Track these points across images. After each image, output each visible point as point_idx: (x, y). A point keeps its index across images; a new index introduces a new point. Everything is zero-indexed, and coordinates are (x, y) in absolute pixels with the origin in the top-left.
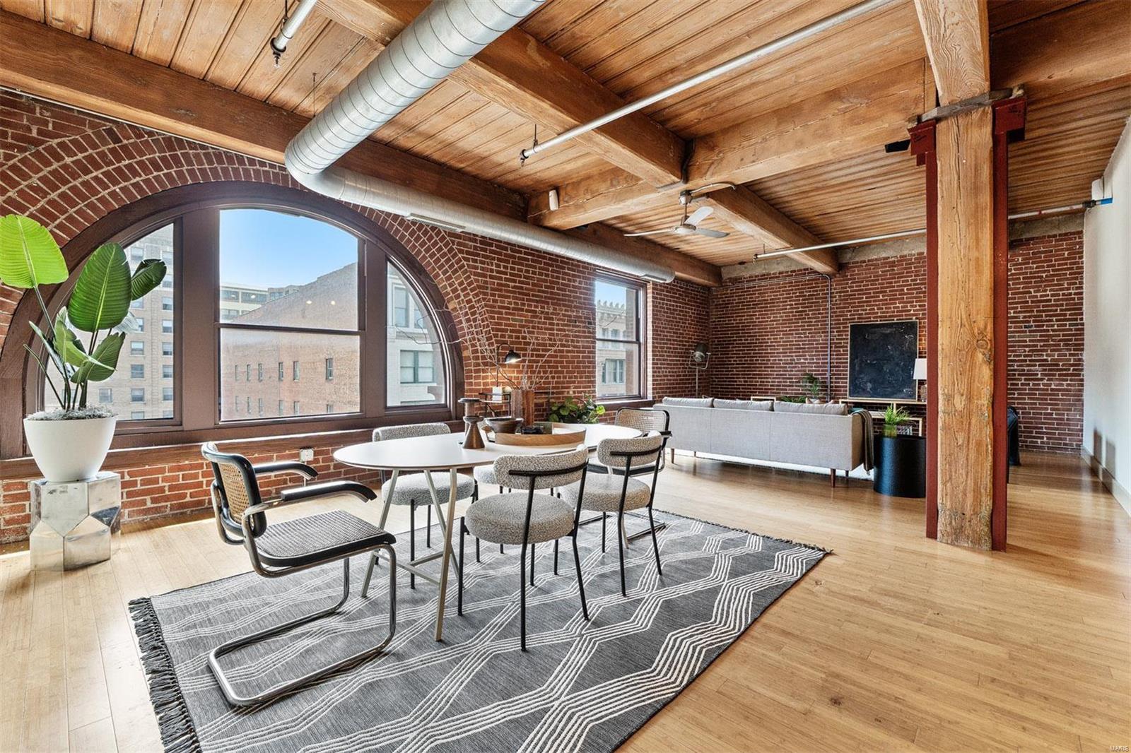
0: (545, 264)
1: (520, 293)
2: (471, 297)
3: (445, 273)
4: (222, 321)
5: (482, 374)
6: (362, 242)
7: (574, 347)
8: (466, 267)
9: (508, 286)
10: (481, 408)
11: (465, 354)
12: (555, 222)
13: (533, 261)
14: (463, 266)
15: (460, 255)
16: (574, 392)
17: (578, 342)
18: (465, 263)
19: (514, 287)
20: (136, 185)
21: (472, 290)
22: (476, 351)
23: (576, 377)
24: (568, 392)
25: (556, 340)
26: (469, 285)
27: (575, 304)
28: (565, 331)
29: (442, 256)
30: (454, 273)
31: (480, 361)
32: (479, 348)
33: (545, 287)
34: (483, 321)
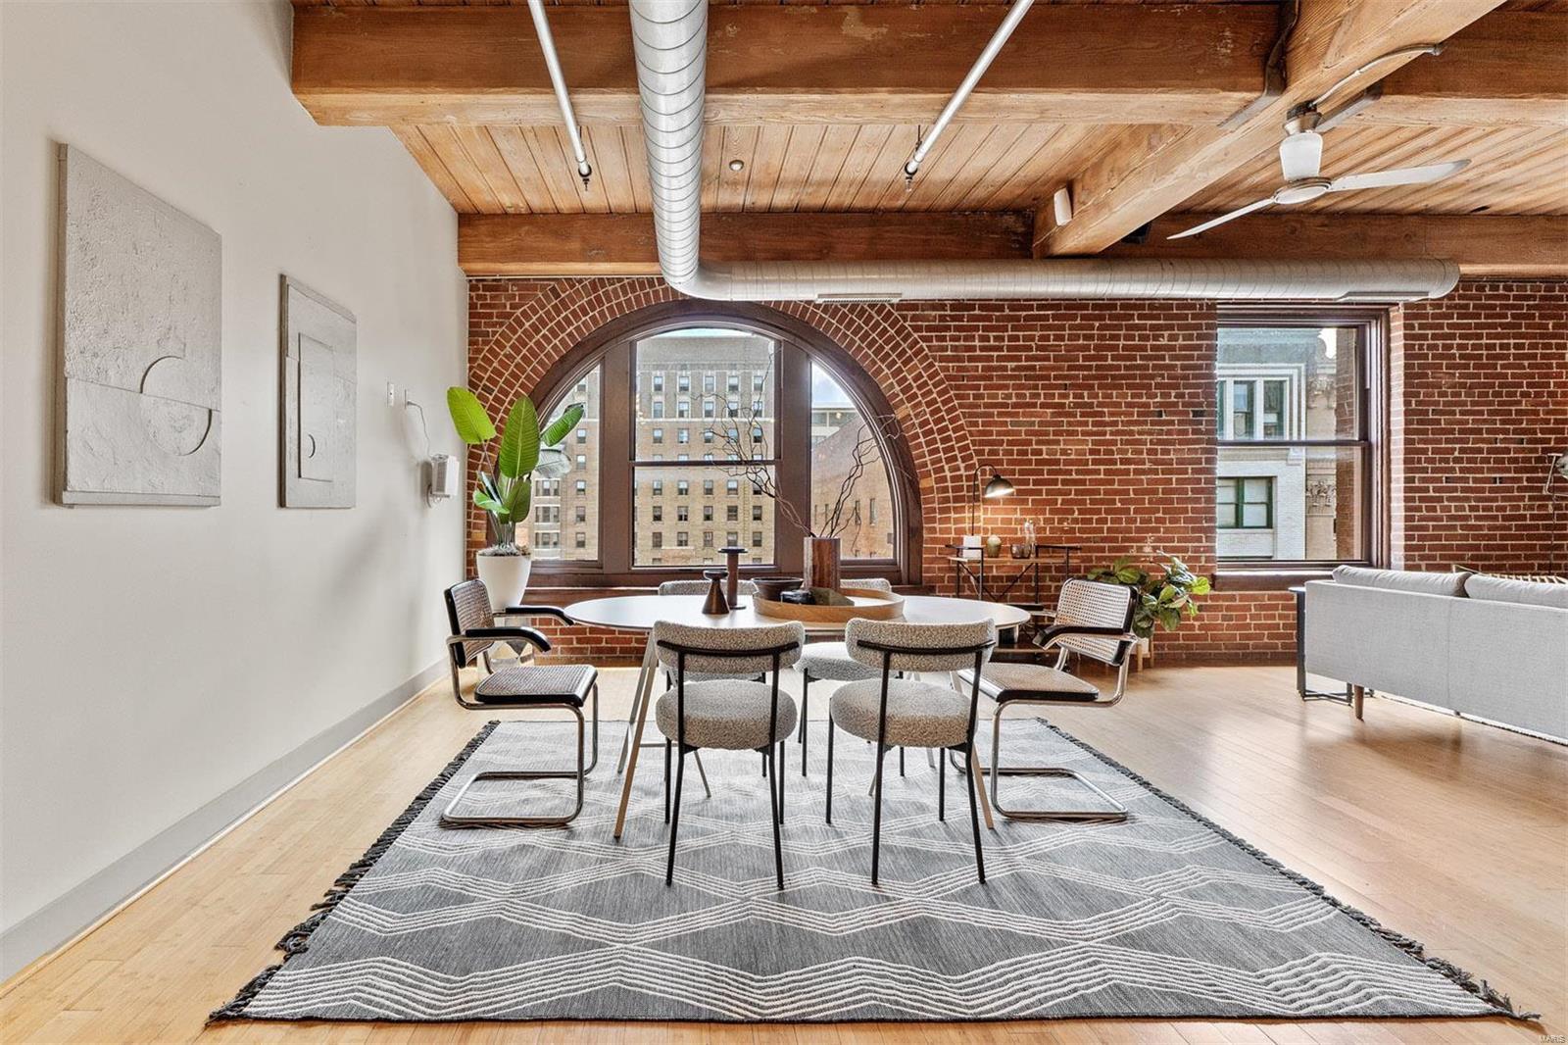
0: (1083, 318)
1: (1027, 378)
2: (935, 395)
3: (889, 367)
4: (638, 459)
5: (953, 515)
6: (778, 343)
7: (1156, 462)
8: (927, 351)
9: (1005, 369)
10: (951, 569)
11: (924, 484)
12: (1069, 244)
13: (1055, 318)
14: (922, 350)
15: (916, 335)
16: (1155, 549)
17: (1166, 452)
18: (924, 345)
19: (1017, 368)
20: (570, 335)
21: (935, 385)
22: (944, 479)
23: (1158, 520)
24: (1140, 549)
25: (1112, 452)
26: (931, 377)
27: (1159, 380)
28: (1131, 433)
29: (887, 342)
30: (905, 363)
31: (950, 494)
32: (948, 474)
33: (1085, 358)
34: (955, 430)
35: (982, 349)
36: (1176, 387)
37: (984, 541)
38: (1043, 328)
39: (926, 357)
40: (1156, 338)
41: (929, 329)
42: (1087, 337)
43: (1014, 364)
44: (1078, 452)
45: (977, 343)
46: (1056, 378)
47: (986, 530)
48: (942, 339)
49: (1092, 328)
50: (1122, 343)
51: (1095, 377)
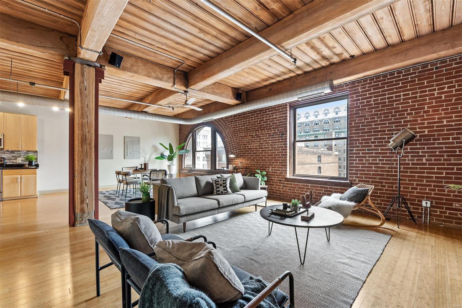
0: (257, 114)
1: (246, 130)
2: (231, 136)
9: (242, 128)
14: (229, 127)
15: (228, 124)
17: (275, 145)
19: (244, 128)
23: (273, 163)
24: (268, 170)
25: (262, 146)
27: (273, 127)
28: (267, 141)
29: (224, 126)
30: (226, 130)
33: (257, 124)
34: (234, 143)
36: (277, 128)
38: (249, 118)
40: (272, 116)
42: (257, 119)
44: (256, 146)
45: (237, 124)
46: (252, 129)
48: (232, 124)
49: (258, 116)
50: (265, 119)
51: (259, 128)
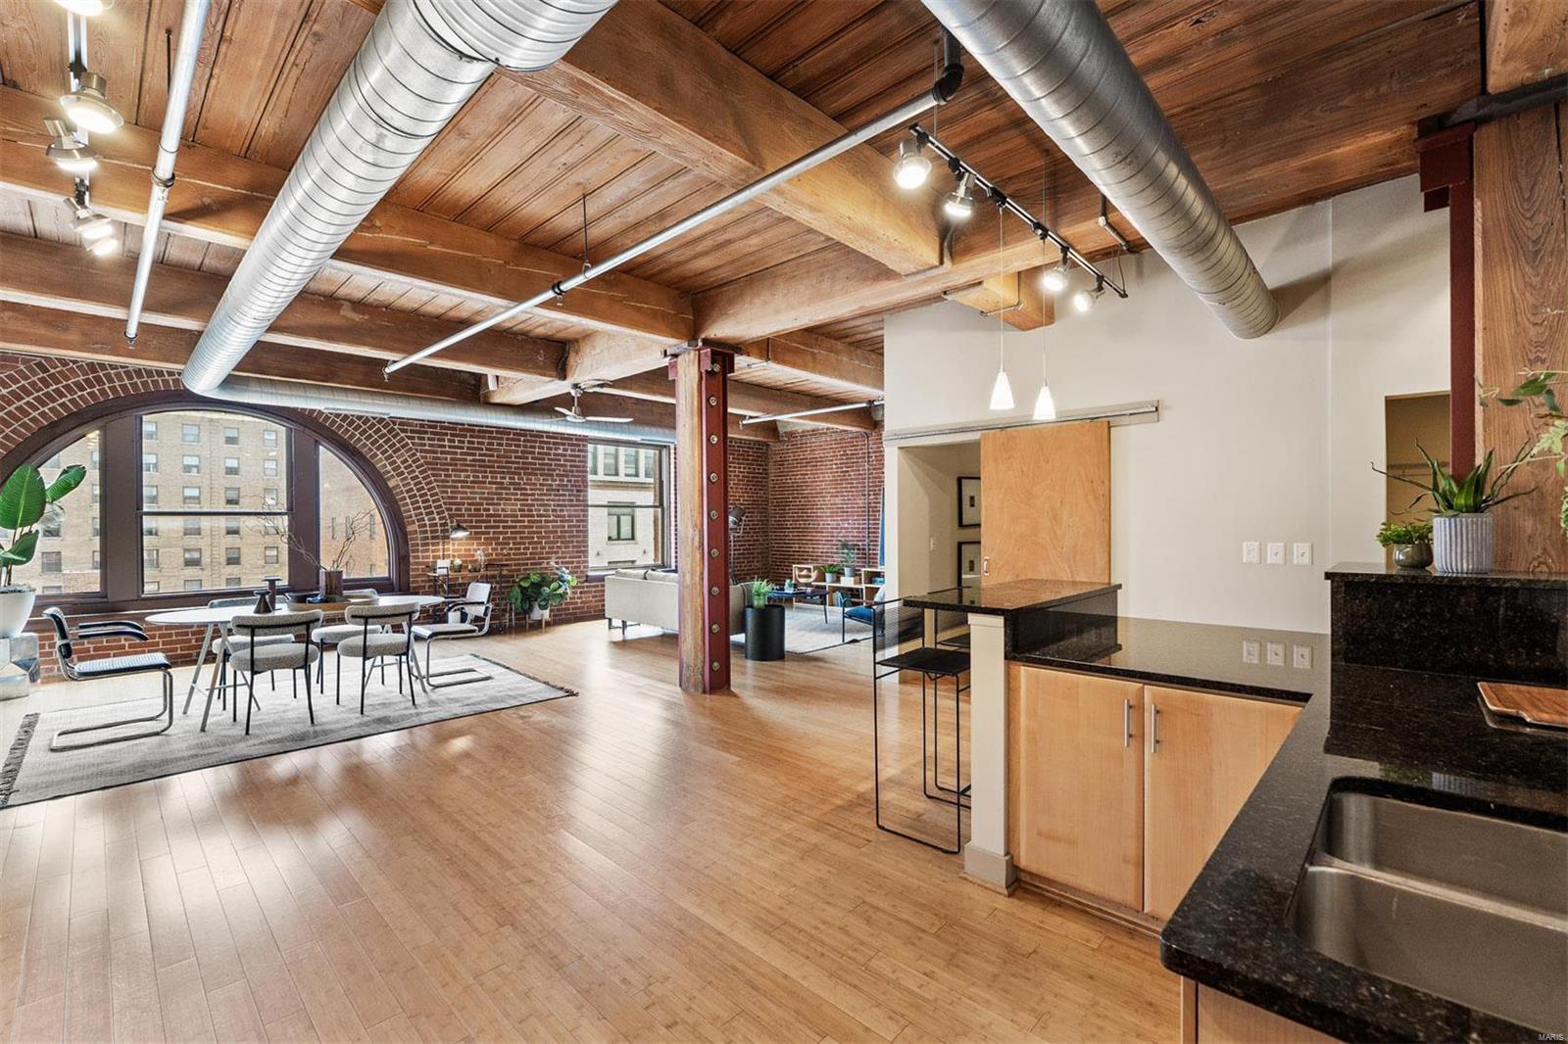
1: (480, 466)
2: (417, 473)
3: (384, 453)
4: (145, 509)
5: (430, 547)
6: (289, 431)
7: (557, 516)
8: (411, 445)
9: (466, 460)
10: (430, 581)
11: (410, 528)
15: (403, 435)
16: (557, 563)
17: (562, 511)
19: (474, 460)
20: (63, 405)
21: (417, 467)
22: (424, 526)
23: (558, 547)
24: (548, 563)
25: (532, 511)
26: (414, 462)
27: (558, 472)
28: (543, 500)
29: (381, 437)
30: (395, 452)
31: (429, 535)
32: (428, 523)
33: (516, 457)
34: (432, 496)
35: (450, 447)
36: (567, 476)
37: (452, 562)
38: (490, 438)
39: (411, 449)
40: (556, 449)
41: (412, 431)
42: (516, 446)
43: (471, 458)
44: (511, 510)
45: (446, 443)
46: (498, 467)
47: (454, 556)
48: (423, 439)
51: (522, 468)
